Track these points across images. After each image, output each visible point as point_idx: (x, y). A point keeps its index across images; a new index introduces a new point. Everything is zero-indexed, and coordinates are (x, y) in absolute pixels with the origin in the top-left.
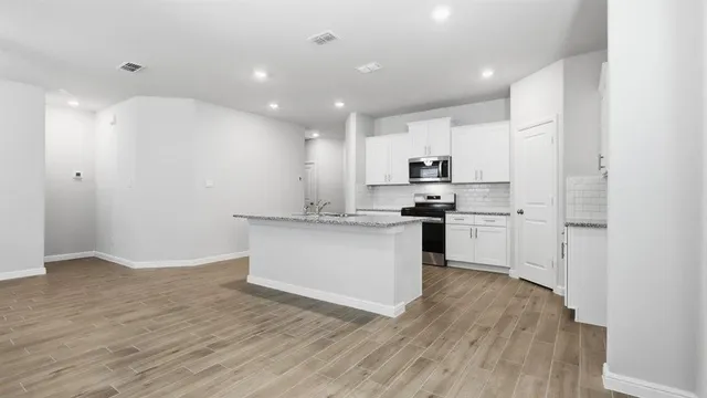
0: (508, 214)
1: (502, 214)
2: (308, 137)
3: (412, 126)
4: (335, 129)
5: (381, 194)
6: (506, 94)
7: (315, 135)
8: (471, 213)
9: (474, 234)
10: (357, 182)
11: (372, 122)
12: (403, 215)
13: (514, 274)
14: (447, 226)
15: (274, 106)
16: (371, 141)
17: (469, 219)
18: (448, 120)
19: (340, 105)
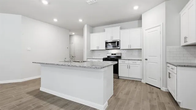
0: (141, 60)
1: (139, 60)
2: (71, 34)
3: (106, 29)
4: (80, 32)
5: (96, 53)
6: (140, 18)
7: (73, 34)
8: (128, 60)
9: (129, 67)
10: (87, 49)
11: (92, 28)
12: (103, 60)
13: (144, 81)
14: (119, 64)
15: (55, 20)
16: (92, 35)
17: (127, 62)
18: (119, 27)
19: (81, 20)
